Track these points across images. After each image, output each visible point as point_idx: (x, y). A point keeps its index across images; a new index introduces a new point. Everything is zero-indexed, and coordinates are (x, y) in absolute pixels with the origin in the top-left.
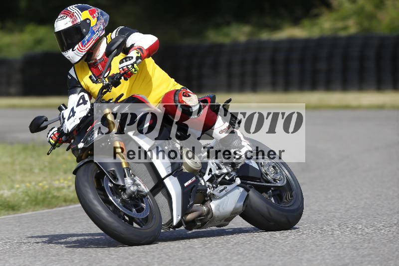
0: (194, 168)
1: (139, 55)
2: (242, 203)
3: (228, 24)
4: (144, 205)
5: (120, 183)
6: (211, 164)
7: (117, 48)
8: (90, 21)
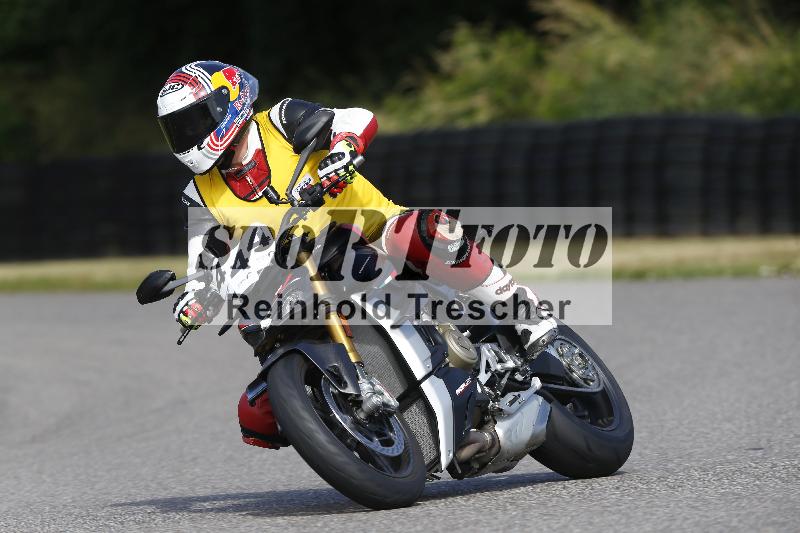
0: (466, 359)
1: (353, 149)
2: (544, 425)
5: (350, 390)
6: (488, 352)
7: (318, 135)
8: (229, 92)
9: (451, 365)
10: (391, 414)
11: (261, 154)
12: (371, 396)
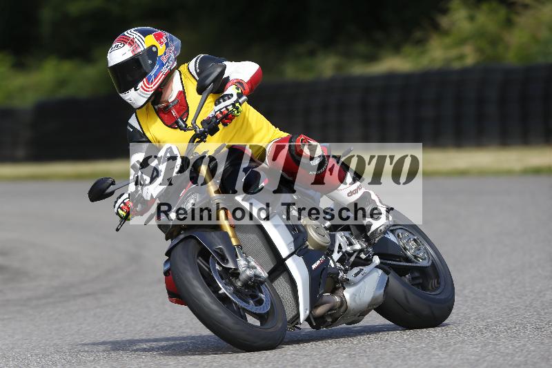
0: (322, 243)
1: (240, 91)
2: (382, 291)
3: (312, 54)
4: (262, 296)
5: (231, 265)
6: (340, 238)
7: (214, 81)
8: (157, 49)
9: (310, 247)
10: (262, 283)
11: (182, 94)
12: (246, 270)
